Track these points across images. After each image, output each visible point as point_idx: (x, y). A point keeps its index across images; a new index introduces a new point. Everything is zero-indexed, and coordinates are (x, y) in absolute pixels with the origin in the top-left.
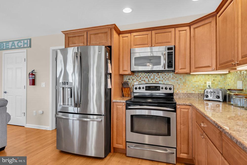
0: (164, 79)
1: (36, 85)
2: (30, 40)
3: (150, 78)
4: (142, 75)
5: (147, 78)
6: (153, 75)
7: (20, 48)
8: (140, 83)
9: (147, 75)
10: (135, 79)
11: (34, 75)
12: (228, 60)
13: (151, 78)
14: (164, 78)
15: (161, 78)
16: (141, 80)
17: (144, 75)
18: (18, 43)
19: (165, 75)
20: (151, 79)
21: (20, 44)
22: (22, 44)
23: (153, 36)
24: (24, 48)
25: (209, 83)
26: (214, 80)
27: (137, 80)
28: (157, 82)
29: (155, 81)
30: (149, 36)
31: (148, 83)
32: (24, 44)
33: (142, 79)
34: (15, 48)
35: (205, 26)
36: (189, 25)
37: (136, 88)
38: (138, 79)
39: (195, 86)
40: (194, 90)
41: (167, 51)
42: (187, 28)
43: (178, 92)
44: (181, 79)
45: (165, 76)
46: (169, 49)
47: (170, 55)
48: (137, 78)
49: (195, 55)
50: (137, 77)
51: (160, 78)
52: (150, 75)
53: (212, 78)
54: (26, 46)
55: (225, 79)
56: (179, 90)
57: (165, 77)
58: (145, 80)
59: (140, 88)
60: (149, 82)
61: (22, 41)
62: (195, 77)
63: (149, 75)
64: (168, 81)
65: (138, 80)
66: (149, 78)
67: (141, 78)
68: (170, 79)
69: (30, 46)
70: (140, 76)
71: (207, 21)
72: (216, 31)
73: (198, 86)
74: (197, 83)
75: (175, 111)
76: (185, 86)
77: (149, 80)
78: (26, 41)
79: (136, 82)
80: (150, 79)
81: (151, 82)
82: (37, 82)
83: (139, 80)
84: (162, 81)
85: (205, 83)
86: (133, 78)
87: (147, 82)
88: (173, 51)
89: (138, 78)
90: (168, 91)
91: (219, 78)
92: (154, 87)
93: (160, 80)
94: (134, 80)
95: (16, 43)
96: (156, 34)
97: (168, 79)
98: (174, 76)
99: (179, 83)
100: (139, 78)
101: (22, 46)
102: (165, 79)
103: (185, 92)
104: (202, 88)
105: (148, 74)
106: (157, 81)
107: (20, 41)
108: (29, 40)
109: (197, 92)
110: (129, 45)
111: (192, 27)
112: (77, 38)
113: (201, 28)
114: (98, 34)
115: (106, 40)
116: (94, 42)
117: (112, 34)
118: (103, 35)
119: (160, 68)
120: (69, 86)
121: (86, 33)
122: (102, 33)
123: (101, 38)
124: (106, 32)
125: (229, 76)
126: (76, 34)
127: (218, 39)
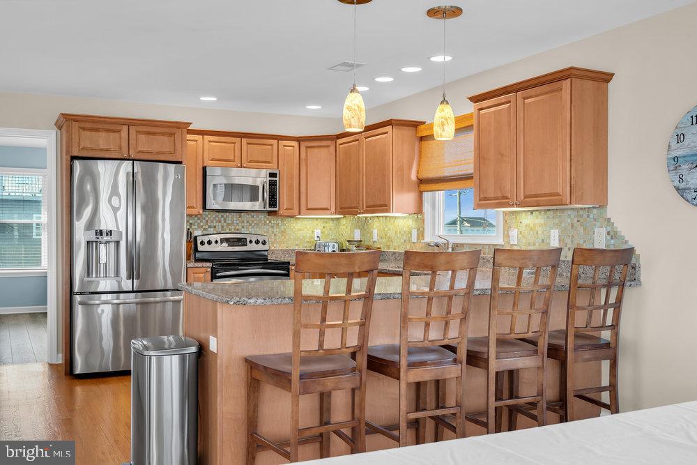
0: (250, 225)
3: (225, 222)
4: (209, 216)
5: (220, 222)
6: (230, 216)
8: (205, 232)
9: (220, 216)
10: (196, 224)
12: (353, 206)
13: (227, 222)
14: (250, 222)
15: (245, 222)
16: (207, 227)
17: (214, 216)
19: (253, 217)
20: (228, 224)
23: (244, 148)
25: (318, 232)
26: (324, 227)
27: (200, 227)
28: (238, 230)
29: (235, 229)
30: (238, 145)
31: (223, 232)
33: (209, 224)
35: (322, 149)
36: (299, 140)
37: (202, 243)
38: (202, 224)
39: (299, 238)
40: (297, 245)
41: (269, 179)
42: (295, 143)
43: (273, 248)
44: (278, 224)
45: (252, 219)
46: (271, 175)
47: (273, 185)
48: (199, 221)
49: (307, 189)
50: (199, 219)
51: (243, 222)
52: (225, 216)
53: (321, 224)
55: (337, 226)
56: (275, 245)
57: (253, 222)
58: (215, 227)
59: (209, 242)
60: (222, 230)
62: (299, 222)
63: (222, 216)
64: (257, 227)
65: (202, 227)
66: (222, 222)
67: (207, 221)
68: (260, 224)
70: (206, 218)
71: (324, 143)
72: (336, 161)
73: (303, 237)
74: (301, 232)
76: (285, 238)
77: (222, 227)
79: (196, 229)
80: (225, 224)
81: (228, 231)
83: (204, 227)
84: (247, 228)
85: (313, 232)
86: (191, 222)
87: (220, 230)
88: (277, 179)
89: (201, 222)
90: (260, 247)
91: (331, 224)
92: (236, 240)
93: (243, 227)
94: (193, 227)
96: (248, 144)
97: (257, 224)
98: (268, 219)
99: (275, 232)
100: (204, 221)
102: (253, 224)
103: (285, 248)
104: (308, 240)
105: (222, 214)
106: (238, 227)
109: (301, 248)
110: (200, 158)
111: (303, 145)
112: (103, 134)
113: (316, 150)
114: (154, 134)
115: (172, 150)
116: (145, 149)
117: (183, 140)
118: (166, 138)
119: (257, 205)
120: (114, 237)
121: (125, 128)
122: (163, 134)
123: (160, 144)
124: (171, 135)
125: (343, 221)
126: (100, 126)
127: (338, 173)
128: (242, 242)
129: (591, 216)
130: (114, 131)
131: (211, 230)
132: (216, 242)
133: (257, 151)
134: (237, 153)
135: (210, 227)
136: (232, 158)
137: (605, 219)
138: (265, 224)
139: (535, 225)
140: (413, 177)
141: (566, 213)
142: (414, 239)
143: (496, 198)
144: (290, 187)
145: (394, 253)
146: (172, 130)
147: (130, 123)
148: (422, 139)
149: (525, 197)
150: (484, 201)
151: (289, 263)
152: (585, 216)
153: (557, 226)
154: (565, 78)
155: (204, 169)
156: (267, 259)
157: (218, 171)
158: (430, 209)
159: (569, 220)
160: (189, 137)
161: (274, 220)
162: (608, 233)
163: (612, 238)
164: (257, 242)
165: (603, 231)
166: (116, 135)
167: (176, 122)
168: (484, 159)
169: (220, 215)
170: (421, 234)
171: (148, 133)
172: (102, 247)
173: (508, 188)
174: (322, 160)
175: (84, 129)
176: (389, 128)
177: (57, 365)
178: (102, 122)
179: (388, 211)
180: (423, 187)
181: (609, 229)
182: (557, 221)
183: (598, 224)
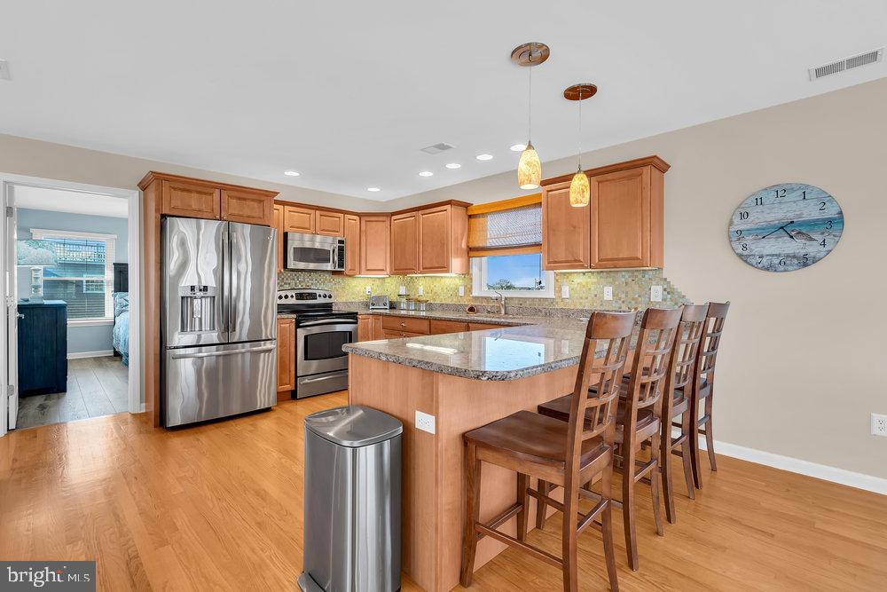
0: (318, 281)
5: (294, 279)
8: (282, 288)
12: (408, 268)
13: (300, 279)
17: (289, 275)
20: (300, 282)
23: (318, 218)
25: (368, 289)
26: (374, 285)
28: (308, 286)
29: (306, 286)
30: (312, 216)
31: (297, 288)
35: (378, 223)
36: (360, 215)
37: (281, 297)
40: (353, 298)
41: (338, 245)
42: (357, 218)
43: (337, 301)
46: (340, 242)
47: (341, 250)
49: (366, 255)
51: (312, 280)
52: (299, 275)
53: (371, 283)
56: (340, 299)
58: (290, 284)
59: (286, 297)
60: (296, 286)
62: (357, 280)
64: (325, 285)
66: (296, 279)
68: (326, 282)
71: (381, 219)
72: (391, 232)
73: (358, 292)
74: (359, 288)
75: (356, 323)
76: (345, 293)
77: (296, 284)
80: (298, 281)
81: (301, 287)
83: (281, 284)
84: (316, 285)
85: (365, 288)
87: (294, 287)
88: (344, 245)
90: (327, 300)
91: (378, 282)
92: (307, 294)
93: (312, 284)
96: (321, 215)
98: (331, 278)
99: (337, 289)
100: (281, 279)
103: (345, 301)
104: (362, 295)
105: (296, 273)
106: (308, 284)
109: (357, 300)
110: (281, 225)
111: (364, 219)
112: (194, 196)
113: (374, 223)
114: (245, 199)
115: (261, 215)
116: (236, 212)
117: (271, 209)
118: (256, 205)
119: (329, 266)
120: (210, 293)
121: (217, 191)
122: (253, 200)
123: (251, 208)
124: (260, 201)
125: (389, 280)
126: (192, 188)
127: (393, 242)
128: (313, 296)
129: (647, 276)
130: (206, 194)
131: (287, 287)
132: (292, 296)
133: (328, 221)
134: (312, 223)
135: (285, 284)
136: (307, 226)
137: (661, 279)
138: (330, 282)
139: (587, 283)
140: (464, 246)
141: (620, 274)
142: (461, 293)
143: (566, 262)
144: (353, 252)
145: (442, 305)
146: (262, 198)
147: (222, 187)
148: (470, 217)
149: (599, 261)
150: (553, 264)
151: (357, 313)
152: (640, 276)
153: (611, 284)
154: (645, 165)
155: (286, 235)
156: (332, 310)
157: (297, 236)
158: (478, 271)
159: (623, 280)
160: (276, 206)
161: (337, 279)
162: (665, 290)
163: (668, 293)
164: (325, 296)
165: (660, 288)
166: (210, 197)
167: (267, 191)
168: (554, 230)
169: (294, 274)
170: (469, 289)
171: (239, 199)
172: (197, 302)
173: (581, 254)
174: (380, 231)
175: (174, 189)
176: (448, 207)
177: (140, 414)
178: (193, 184)
179: (447, 271)
180: (472, 254)
181: (665, 286)
182: (611, 280)
183: (654, 283)
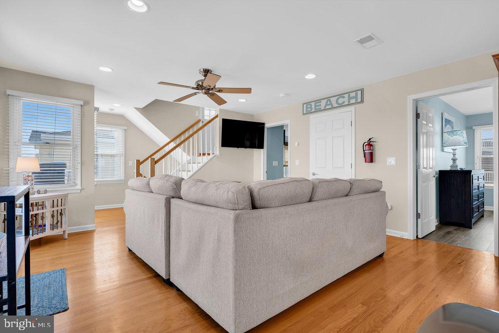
1: (377, 161)
2: (362, 91)
7: (341, 106)
11: (371, 145)
18: (338, 99)
21: (340, 101)
22: (346, 99)
24: (349, 105)
32: (350, 98)
34: (333, 108)
54: (353, 101)
61: (346, 96)
69: (362, 101)
78: (353, 95)
82: (377, 156)
95: (333, 100)
101: (346, 103)
107: (341, 95)
108: (359, 92)
